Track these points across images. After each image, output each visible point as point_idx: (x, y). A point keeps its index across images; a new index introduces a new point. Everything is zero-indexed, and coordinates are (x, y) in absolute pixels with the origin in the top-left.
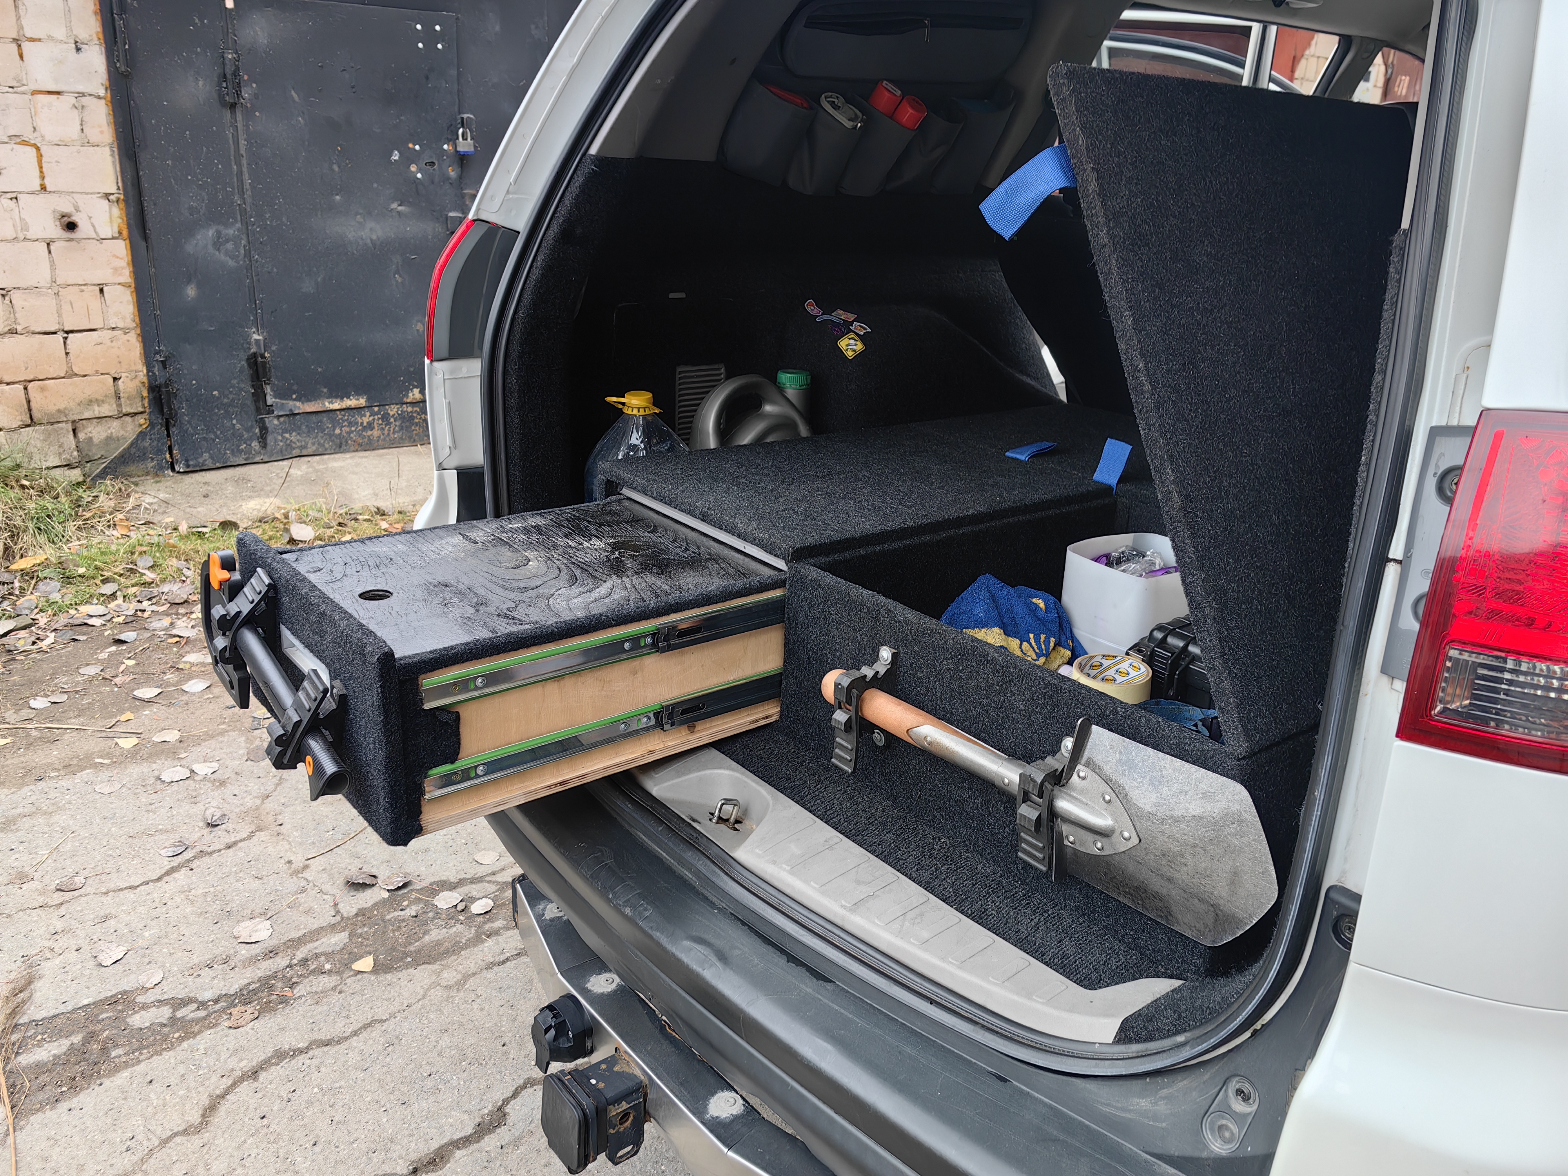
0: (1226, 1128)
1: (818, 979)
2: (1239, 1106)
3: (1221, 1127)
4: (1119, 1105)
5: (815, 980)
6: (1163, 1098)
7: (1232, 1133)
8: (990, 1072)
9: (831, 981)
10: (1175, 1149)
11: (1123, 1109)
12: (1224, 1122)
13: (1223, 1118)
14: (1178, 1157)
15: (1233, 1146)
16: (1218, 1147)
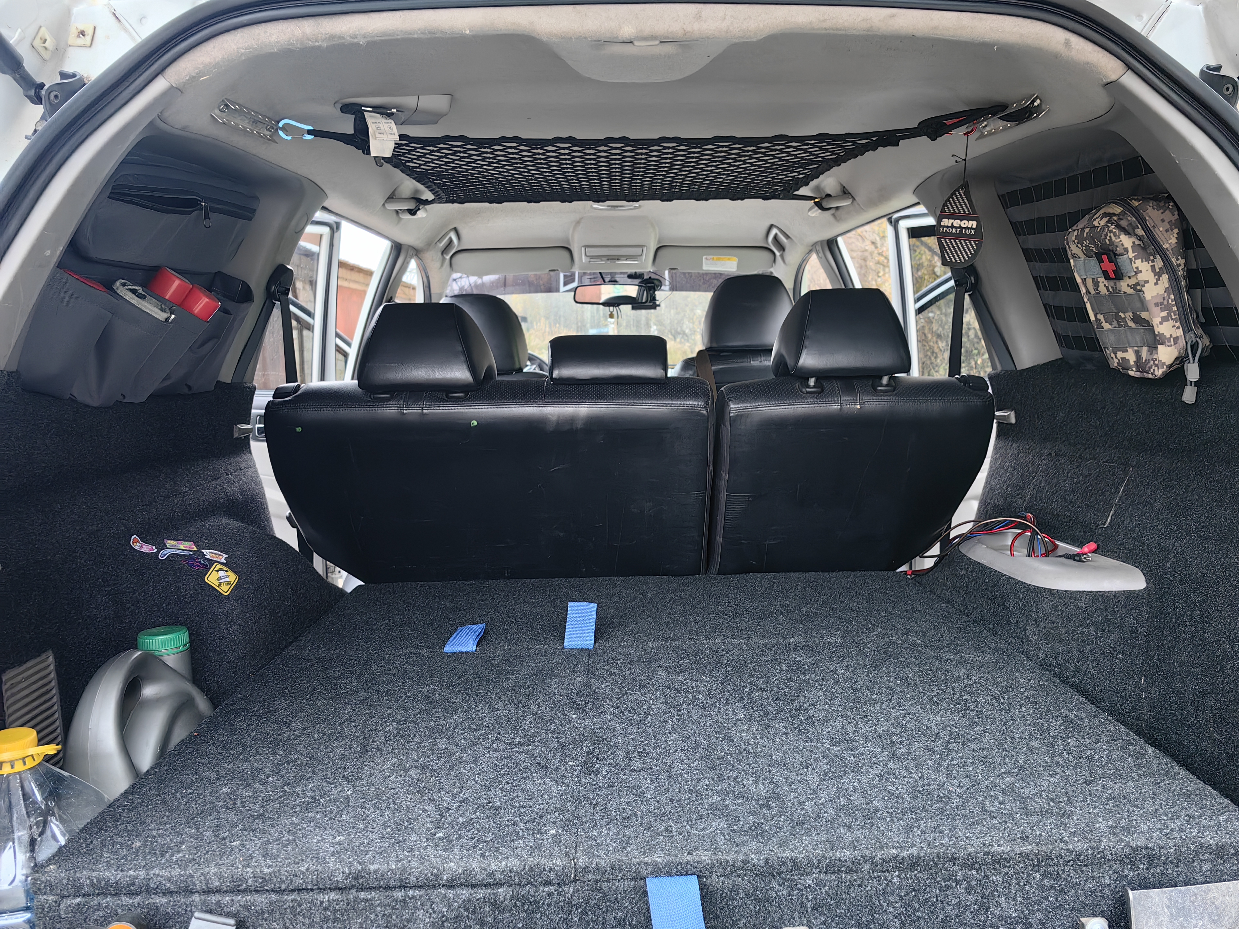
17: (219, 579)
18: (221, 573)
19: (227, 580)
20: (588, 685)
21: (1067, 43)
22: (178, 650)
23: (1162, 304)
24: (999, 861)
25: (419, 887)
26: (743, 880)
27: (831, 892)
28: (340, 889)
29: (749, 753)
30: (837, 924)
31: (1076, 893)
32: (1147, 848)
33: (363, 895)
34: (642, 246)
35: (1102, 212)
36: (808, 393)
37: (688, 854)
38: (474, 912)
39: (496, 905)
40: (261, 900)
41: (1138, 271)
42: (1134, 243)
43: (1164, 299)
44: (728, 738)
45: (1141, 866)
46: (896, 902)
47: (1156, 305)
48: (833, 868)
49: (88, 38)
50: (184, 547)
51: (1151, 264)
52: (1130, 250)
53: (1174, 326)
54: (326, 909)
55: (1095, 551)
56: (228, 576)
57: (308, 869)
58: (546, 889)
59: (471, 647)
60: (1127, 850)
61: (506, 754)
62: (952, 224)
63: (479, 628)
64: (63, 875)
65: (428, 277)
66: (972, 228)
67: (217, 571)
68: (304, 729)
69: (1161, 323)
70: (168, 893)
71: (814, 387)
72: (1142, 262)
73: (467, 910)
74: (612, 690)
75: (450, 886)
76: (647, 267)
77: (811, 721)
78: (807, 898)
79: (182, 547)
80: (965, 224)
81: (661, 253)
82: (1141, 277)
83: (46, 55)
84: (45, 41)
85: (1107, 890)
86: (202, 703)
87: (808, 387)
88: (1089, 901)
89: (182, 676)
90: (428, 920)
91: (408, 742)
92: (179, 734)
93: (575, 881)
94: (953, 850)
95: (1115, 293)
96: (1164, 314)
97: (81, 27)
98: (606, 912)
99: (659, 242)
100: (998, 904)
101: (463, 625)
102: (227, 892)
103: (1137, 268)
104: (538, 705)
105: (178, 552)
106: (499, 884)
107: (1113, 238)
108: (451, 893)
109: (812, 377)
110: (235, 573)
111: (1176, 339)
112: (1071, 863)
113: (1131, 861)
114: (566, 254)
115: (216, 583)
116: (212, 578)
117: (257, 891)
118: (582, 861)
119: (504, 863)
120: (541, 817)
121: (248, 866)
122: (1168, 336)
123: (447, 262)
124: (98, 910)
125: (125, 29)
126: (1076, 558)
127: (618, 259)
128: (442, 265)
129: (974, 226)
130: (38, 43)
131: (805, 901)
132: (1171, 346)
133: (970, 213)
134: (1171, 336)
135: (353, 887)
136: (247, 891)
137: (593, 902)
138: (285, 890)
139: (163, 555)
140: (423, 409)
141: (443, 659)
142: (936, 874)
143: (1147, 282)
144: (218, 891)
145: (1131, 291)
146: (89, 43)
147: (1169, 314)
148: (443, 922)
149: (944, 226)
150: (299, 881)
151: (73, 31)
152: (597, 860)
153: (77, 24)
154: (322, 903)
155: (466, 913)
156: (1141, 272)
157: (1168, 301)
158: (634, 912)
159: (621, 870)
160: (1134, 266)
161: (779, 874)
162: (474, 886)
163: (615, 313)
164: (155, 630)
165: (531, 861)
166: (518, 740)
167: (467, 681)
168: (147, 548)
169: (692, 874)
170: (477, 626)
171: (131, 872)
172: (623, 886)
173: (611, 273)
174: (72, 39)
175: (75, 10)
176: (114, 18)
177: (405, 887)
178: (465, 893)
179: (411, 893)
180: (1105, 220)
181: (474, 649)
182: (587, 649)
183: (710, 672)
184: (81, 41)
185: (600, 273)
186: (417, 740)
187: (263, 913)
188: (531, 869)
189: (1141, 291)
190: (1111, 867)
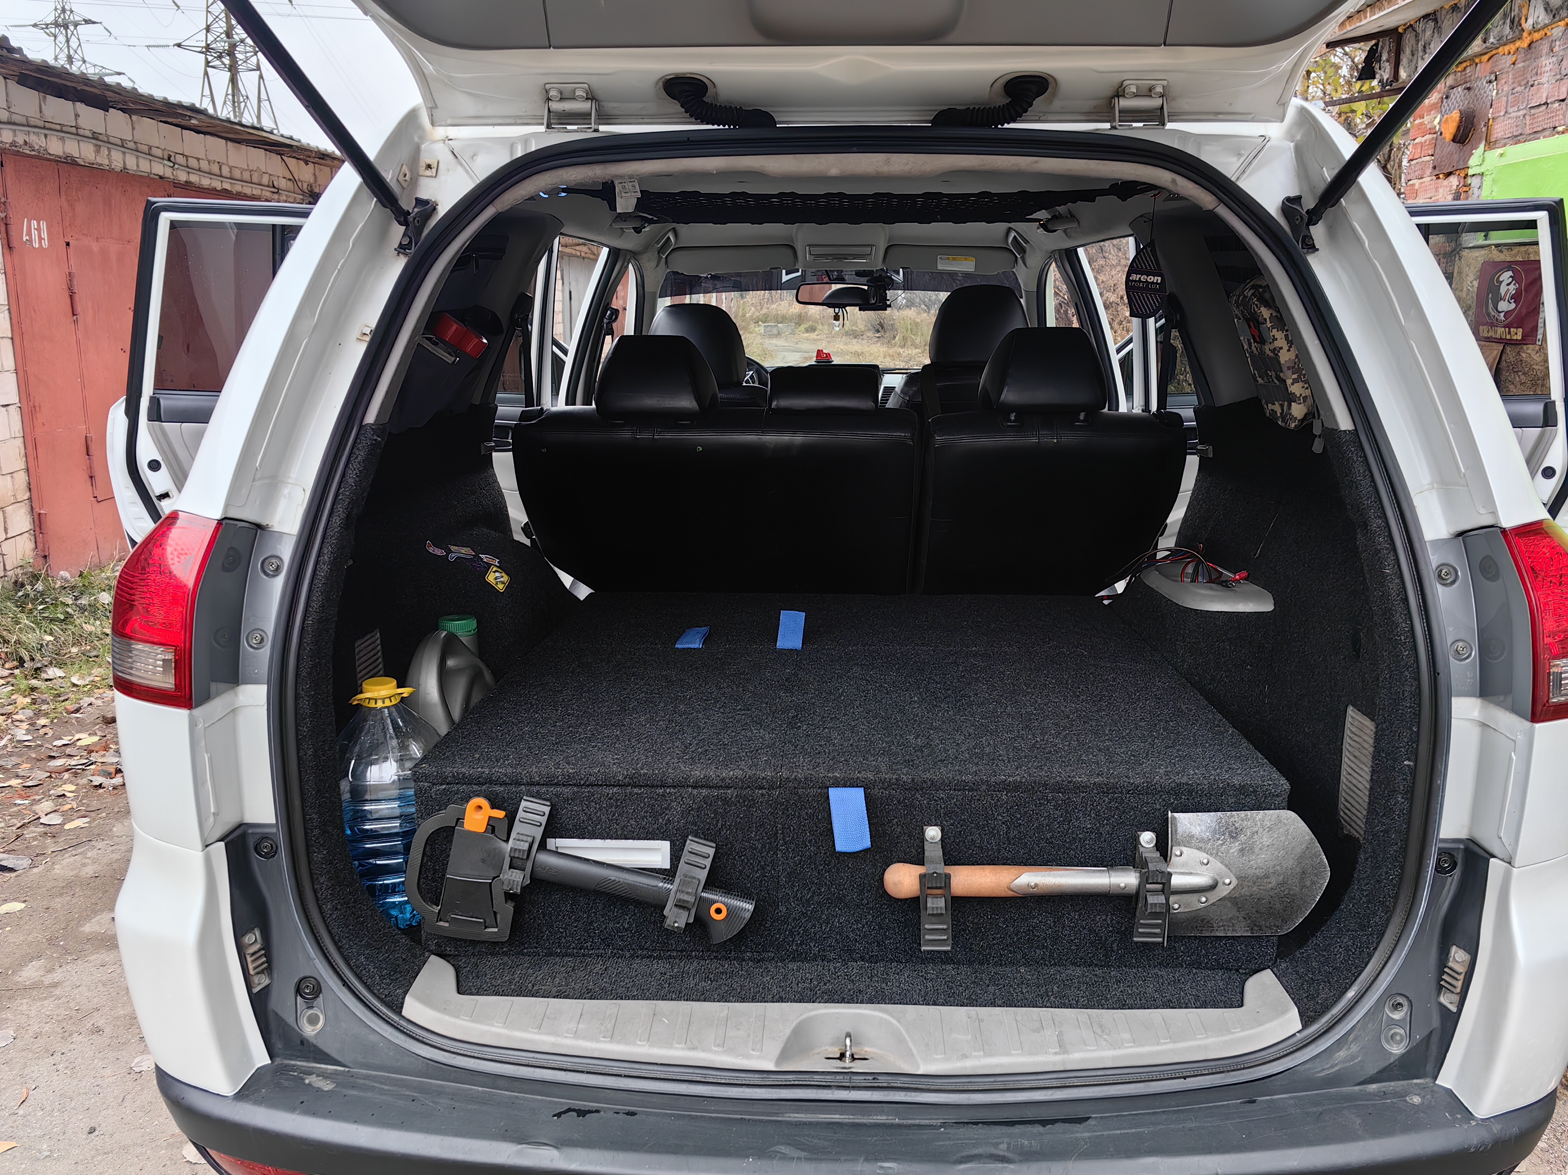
0: (1395, 1034)
1: (1080, 1123)
2: (1397, 1016)
3: (1392, 1037)
4: (1329, 1066)
5: (1078, 1125)
6: (1352, 1042)
7: (1401, 1035)
8: (1241, 1103)
9: (1089, 1118)
10: (1372, 1069)
11: (1332, 1067)
12: (1393, 1031)
13: (1391, 1029)
14: (1377, 1073)
15: (1405, 1042)
16: (1397, 1050)
17: (496, 578)
18: (497, 574)
19: (502, 579)
20: (795, 675)
21: (1174, 181)
22: (470, 634)
23: (1293, 367)
24: (1079, 788)
25: (674, 787)
26: (896, 792)
27: (957, 803)
28: (620, 786)
29: (915, 721)
30: (961, 826)
31: (1135, 813)
32: (1187, 784)
33: (636, 790)
34: (871, 246)
35: (1251, 284)
36: (1009, 426)
37: (859, 772)
38: (711, 805)
39: (726, 801)
40: (566, 790)
41: (1275, 339)
42: (1271, 314)
43: (1295, 363)
44: (902, 711)
45: (1183, 797)
46: (1004, 813)
47: (1289, 368)
48: (961, 787)
49: (434, 170)
50: (465, 552)
51: (1285, 333)
52: (1268, 320)
53: (1303, 387)
54: (610, 799)
55: (1246, 579)
56: (502, 577)
57: (599, 771)
58: (760, 792)
59: (697, 645)
60: (1173, 785)
61: (730, 715)
62: (1140, 278)
63: (705, 630)
64: (434, 769)
65: (642, 277)
66: (1157, 283)
67: (494, 572)
68: (574, 695)
69: (1293, 384)
70: (503, 784)
71: (1015, 421)
72: (1278, 331)
73: (706, 803)
74: (815, 679)
75: (694, 787)
76: (877, 264)
77: (970, 704)
78: (941, 807)
79: (463, 552)
80: (1151, 279)
81: (891, 252)
82: (1277, 344)
83: (405, 185)
84: (405, 175)
85: (1157, 813)
86: (488, 676)
87: (1010, 421)
88: (1144, 820)
89: (475, 655)
90: (679, 809)
91: (656, 706)
92: (476, 698)
93: (780, 787)
94: (1046, 779)
95: (1262, 352)
96: (1295, 376)
97: (429, 162)
98: (800, 809)
99: (889, 240)
100: (1078, 818)
101: (690, 628)
102: (543, 785)
103: (1273, 336)
104: (755, 686)
105: (462, 555)
106: (728, 787)
107: (1256, 310)
108: (695, 792)
109: (1013, 412)
110: (507, 574)
111: (1305, 398)
112: (1131, 792)
113: (1176, 793)
114: (789, 252)
115: (494, 581)
116: (491, 578)
117: (564, 785)
118: (785, 773)
119: (732, 773)
120: (757, 750)
121: (558, 768)
122: (1298, 395)
123: (663, 261)
124: (457, 794)
125: (461, 164)
126: (1224, 584)
127: (846, 259)
128: (657, 265)
129: (1159, 281)
130: (401, 178)
131: (939, 808)
132: (1301, 403)
133: (1155, 269)
134: (1301, 395)
135: (629, 785)
136: (557, 784)
137: (792, 802)
138: (583, 785)
139: (452, 557)
140: (654, 435)
141: (675, 653)
142: (1034, 794)
143: (1281, 348)
144: (538, 784)
145: (1272, 354)
146: (434, 175)
147: (1299, 377)
148: (690, 811)
149: (1133, 281)
150: (592, 779)
151: (423, 164)
152: (795, 774)
153: (425, 159)
154: (608, 794)
155: (705, 806)
156: (1276, 339)
157: (1298, 366)
158: (820, 810)
159: (811, 781)
160: (1272, 334)
161: (922, 790)
162: (711, 787)
163: (840, 314)
164: (451, 617)
165: (750, 773)
166: (740, 707)
167: (697, 668)
168: (439, 552)
169: (860, 787)
170: (703, 628)
171: (479, 769)
172: (813, 792)
173: (837, 271)
174: (422, 171)
175: (423, 147)
176: (452, 155)
177: (664, 787)
178: (704, 792)
179: (668, 790)
180: (1252, 291)
181: (701, 646)
182: (796, 650)
183: (898, 669)
184: (428, 173)
185: (826, 271)
186: (662, 705)
187: (568, 800)
188: (750, 777)
189: (1277, 355)
190: (1161, 796)
